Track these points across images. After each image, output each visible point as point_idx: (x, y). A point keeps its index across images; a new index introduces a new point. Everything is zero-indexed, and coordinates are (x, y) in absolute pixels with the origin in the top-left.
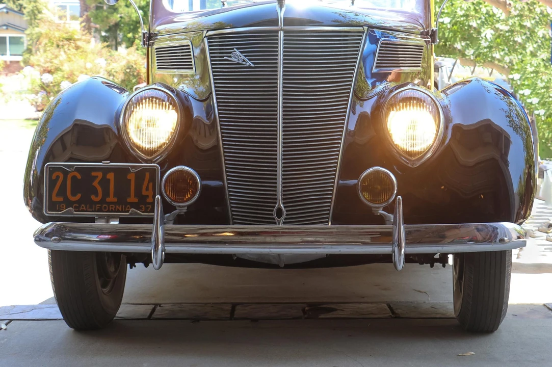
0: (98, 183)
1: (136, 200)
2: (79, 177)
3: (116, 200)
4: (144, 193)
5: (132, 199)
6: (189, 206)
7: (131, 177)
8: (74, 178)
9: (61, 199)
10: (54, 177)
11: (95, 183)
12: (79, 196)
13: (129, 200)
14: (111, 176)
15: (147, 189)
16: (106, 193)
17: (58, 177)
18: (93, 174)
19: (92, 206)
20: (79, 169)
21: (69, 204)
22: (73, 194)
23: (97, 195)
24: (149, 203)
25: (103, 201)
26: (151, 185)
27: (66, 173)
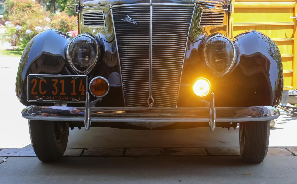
0: (56, 85)
1: (76, 94)
2: (46, 82)
3: (65, 94)
4: (80, 90)
5: (74, 93)
6: (103, 98)
7: (73, 82)
8: (43, 82)
9: (36, 93)
10: (32, 82)
11: (54, 85)
12: (46, 92)
13: (72, 94)
14: (62, 81)
15: (81, 88)
16: (60, 90)
17: (34, 82)
18: (53, 80)
19: (52, 97)
20: (45, 78)
21: (40, 96)
22: (43, 91)
23: (55, 91)
24: (83, 96)
25: (58, 95)
26: (83, 86)
27: (38, 80)
